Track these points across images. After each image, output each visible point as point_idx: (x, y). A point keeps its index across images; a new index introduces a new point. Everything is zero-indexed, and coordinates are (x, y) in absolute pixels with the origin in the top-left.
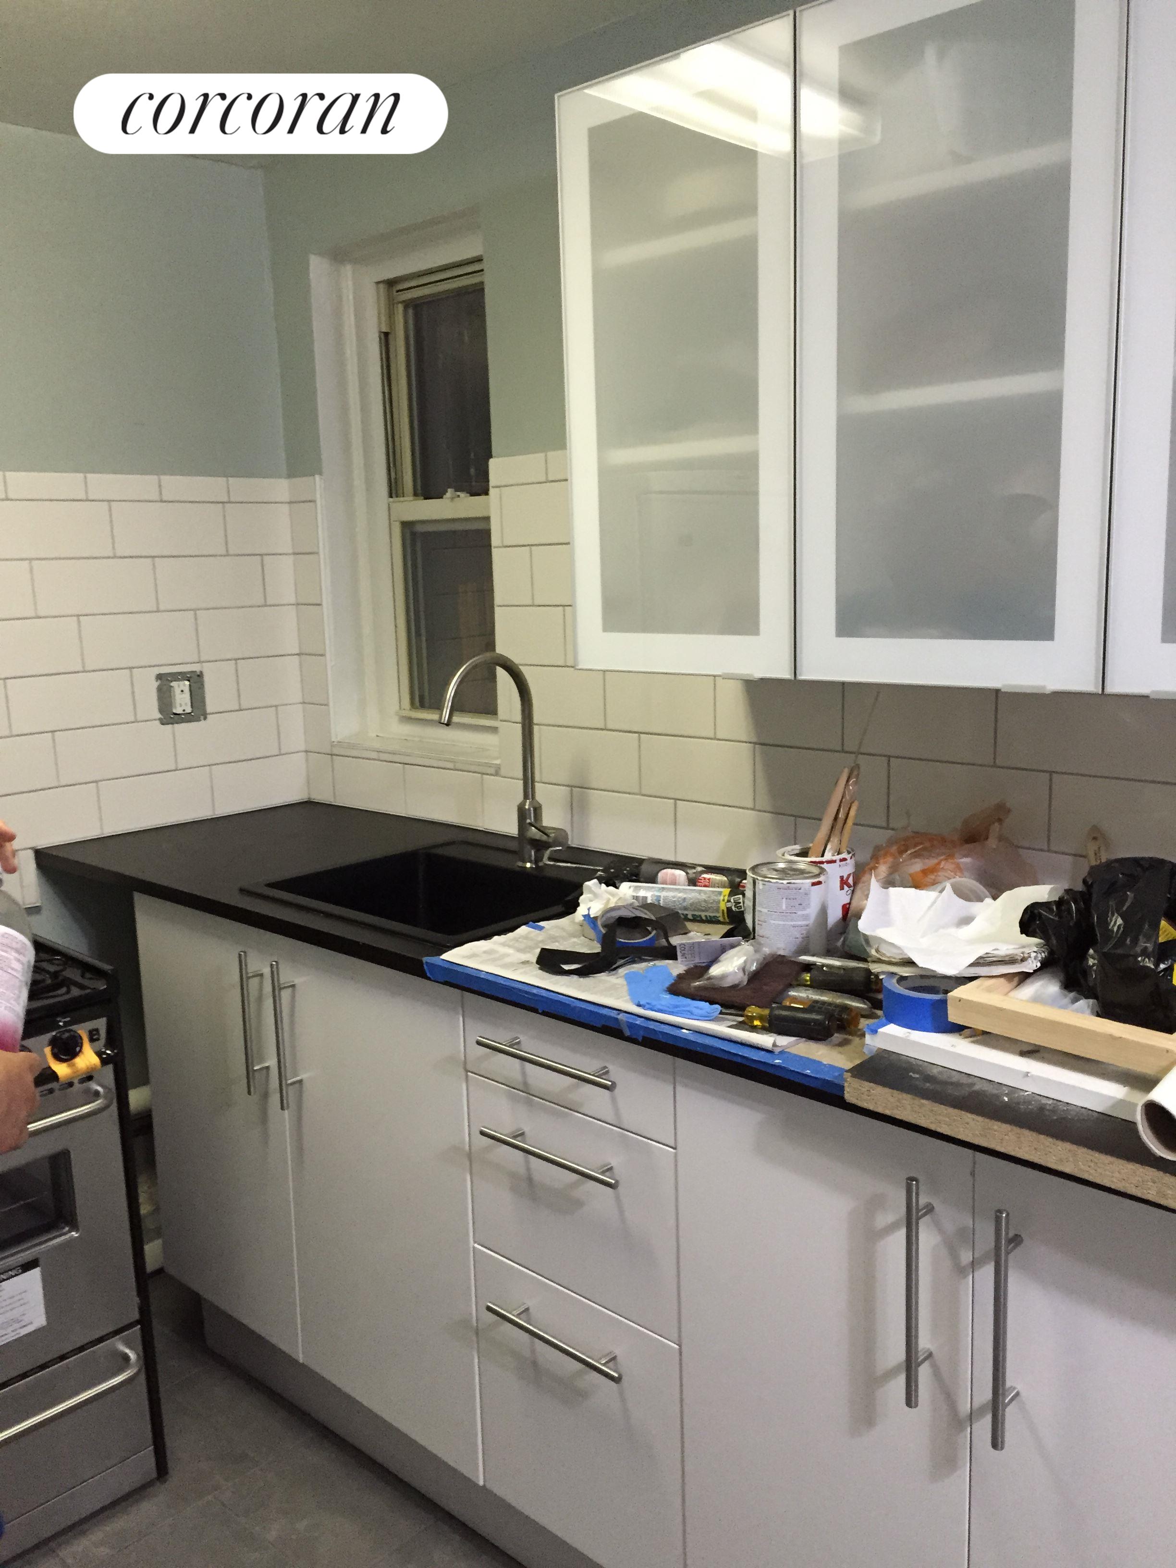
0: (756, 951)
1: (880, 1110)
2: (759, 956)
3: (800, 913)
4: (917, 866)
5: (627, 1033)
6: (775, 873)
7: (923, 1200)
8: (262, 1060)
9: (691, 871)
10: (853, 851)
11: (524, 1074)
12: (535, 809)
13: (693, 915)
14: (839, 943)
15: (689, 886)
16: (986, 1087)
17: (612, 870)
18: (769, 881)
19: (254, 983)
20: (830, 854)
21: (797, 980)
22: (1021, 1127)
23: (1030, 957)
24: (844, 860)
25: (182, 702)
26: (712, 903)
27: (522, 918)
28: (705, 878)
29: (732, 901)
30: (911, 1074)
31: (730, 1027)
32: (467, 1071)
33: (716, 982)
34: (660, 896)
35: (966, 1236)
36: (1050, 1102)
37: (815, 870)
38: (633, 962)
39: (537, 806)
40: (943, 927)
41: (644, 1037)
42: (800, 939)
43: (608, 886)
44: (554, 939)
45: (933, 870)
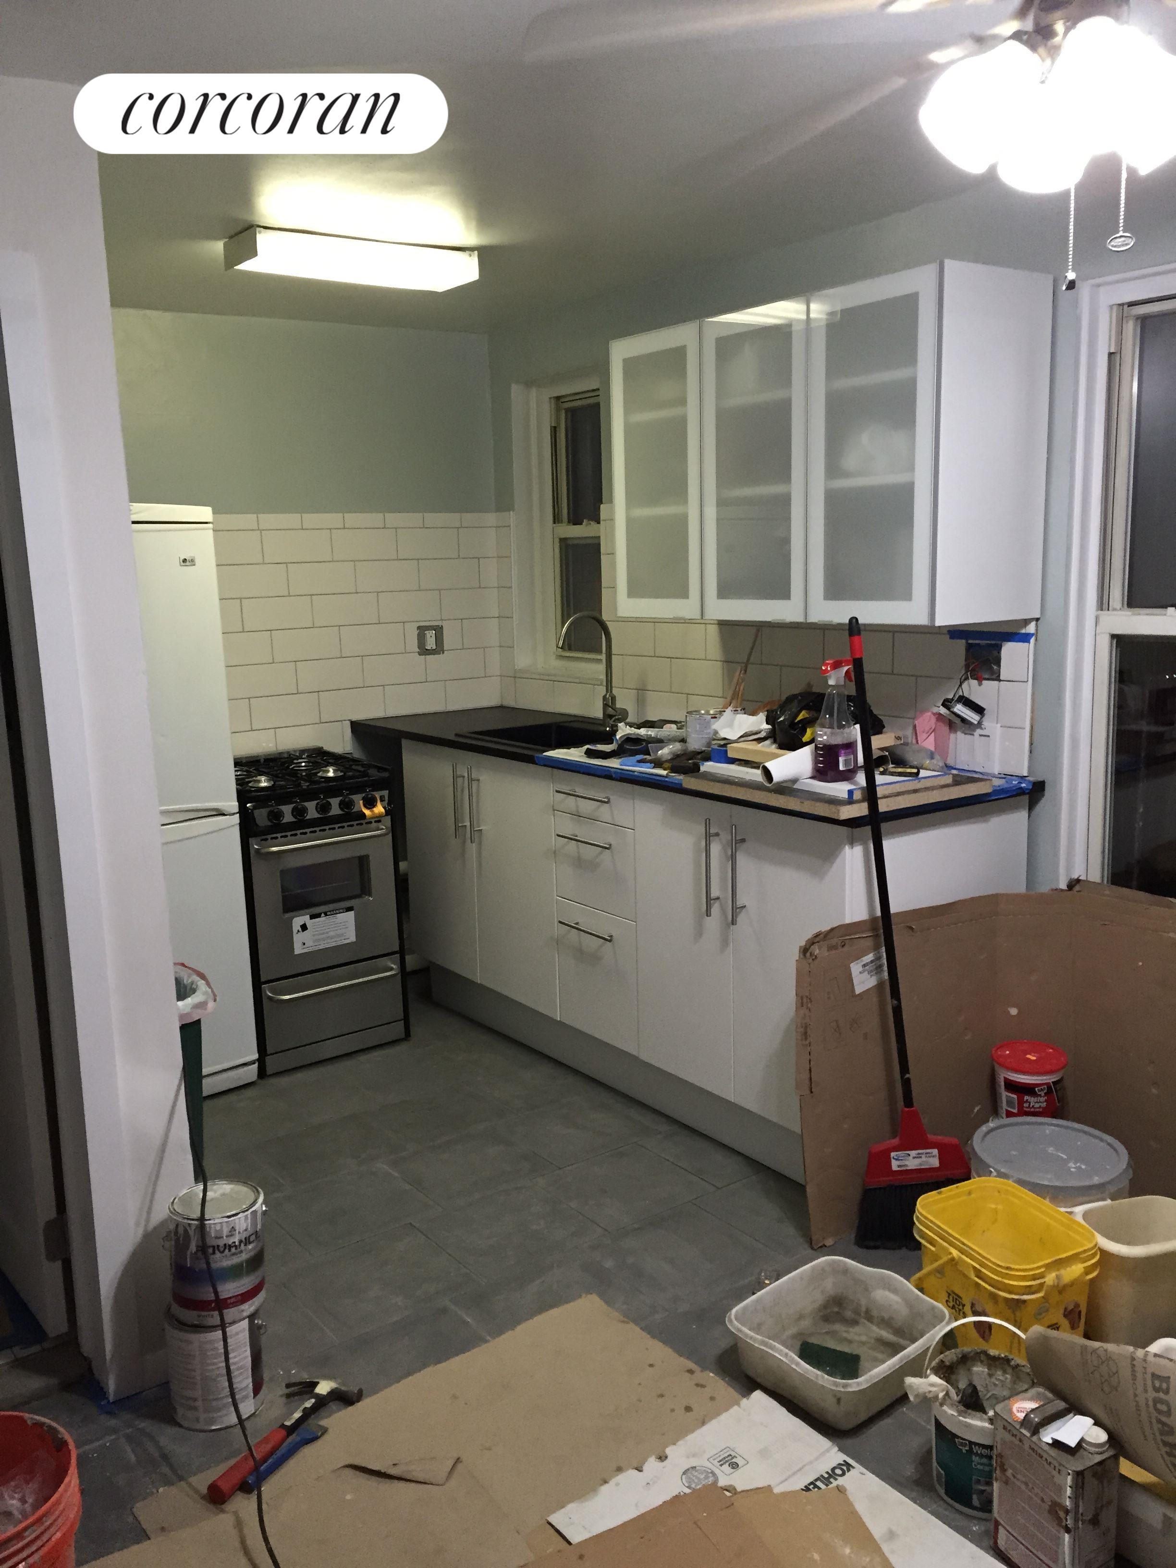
1: (692, 788)
3: (705, 731)
5: (616, 775)
7: (714, 830)
8: (463, 822)
9: (679, 725)
11: (577, 805)
12: (612, 699)
18: (692, 717)
19: (460, 780)
23: (764, 732)
25: (431, 643)
32: (554, 810)
38: (628, 753)
39: (613, 696)
41: (620, 776)
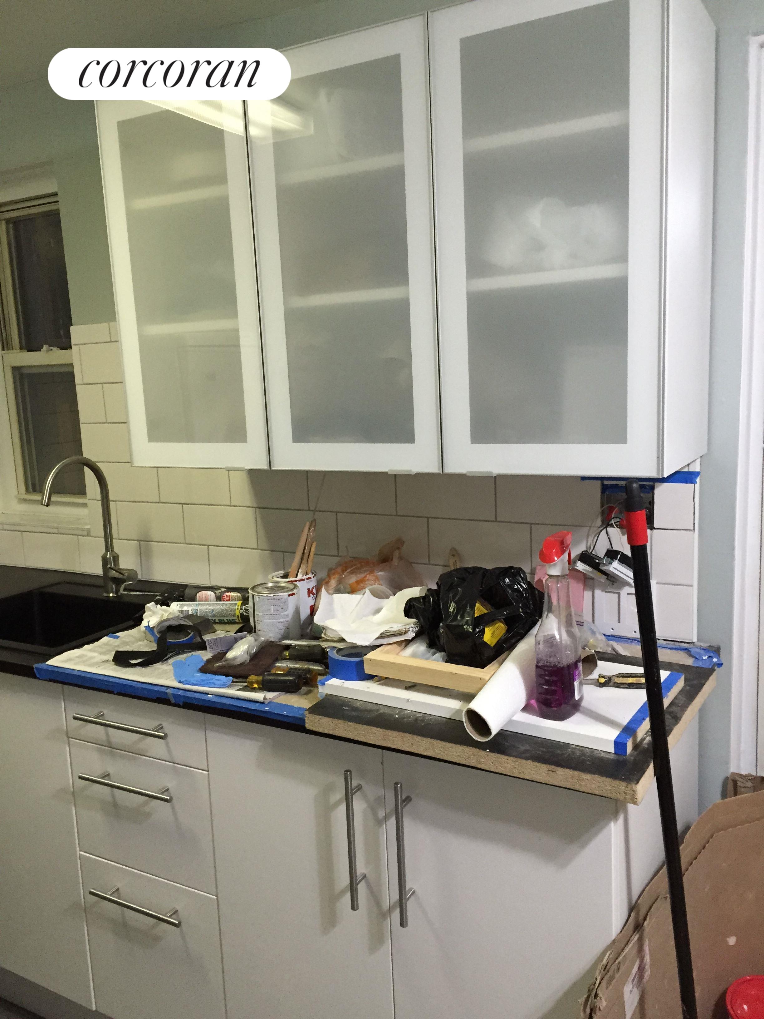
0: (256, 640)
1: (326, 731)
2: (258, 644)
3: (282, 614)
4: (353, 579)
5: (173, 701)
6: (266, 590)
7: (355, 783)
9: (218, 592)
10: (315, 572)
11: (107, 735)
12: (114, 558)
13: (219, 620)
14: (308, 631)
15: (217, 601)
16: (387, 711)
17: (166, 595)
18: (262, 596)
20: (301, 575)
21: (281, 656)
22: (404, 732)
23: (409, 631)
24: (310, 578)
26: (231, 611)
27: (105, 631)
28: (227, 596)
29: (243, 609)
30: (344, 707)
31: (239, 690)
32: (69, 737)
33: (231, 663)
34: (197, 610)
35: (380, 801)
36: (421, 715)
37: (291, 586)
38: (179, 654)
39: (115, 555)
40: (365, 616)
41: (184, 703)
42: (283, 630)
43: (161, 606)
44: (126, 643)
45: (362, 581)
